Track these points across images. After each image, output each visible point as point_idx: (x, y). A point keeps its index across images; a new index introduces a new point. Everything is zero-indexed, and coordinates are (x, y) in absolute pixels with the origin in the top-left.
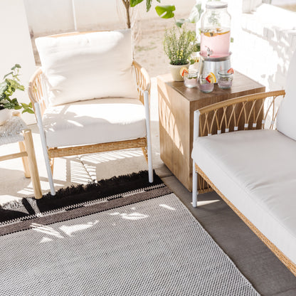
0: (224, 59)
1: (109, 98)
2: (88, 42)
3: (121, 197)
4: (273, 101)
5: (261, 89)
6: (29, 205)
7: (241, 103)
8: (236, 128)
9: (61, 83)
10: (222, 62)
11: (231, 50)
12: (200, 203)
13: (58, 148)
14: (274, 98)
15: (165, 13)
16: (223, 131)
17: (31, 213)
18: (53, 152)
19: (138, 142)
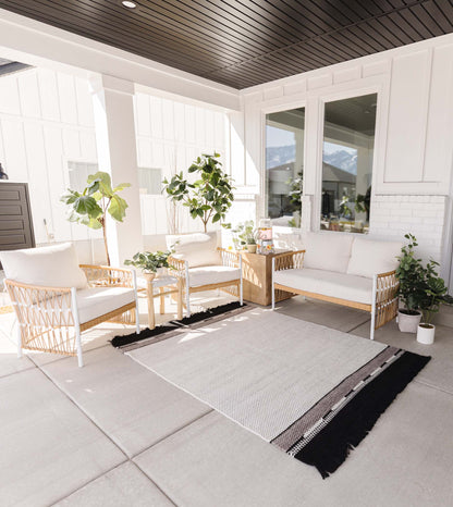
0: (271, 241)
4: (300, 256)
5: (291, 251)
6: (178, 324)
7: (288, 257)
8: (287, 268)
12: (276, 309)
13: (193, 287)
14: (300, 254)
15: (227, 226)
16: (279, 270)
17: (180, 326)
18: (192, 290)
19: (236, 282)
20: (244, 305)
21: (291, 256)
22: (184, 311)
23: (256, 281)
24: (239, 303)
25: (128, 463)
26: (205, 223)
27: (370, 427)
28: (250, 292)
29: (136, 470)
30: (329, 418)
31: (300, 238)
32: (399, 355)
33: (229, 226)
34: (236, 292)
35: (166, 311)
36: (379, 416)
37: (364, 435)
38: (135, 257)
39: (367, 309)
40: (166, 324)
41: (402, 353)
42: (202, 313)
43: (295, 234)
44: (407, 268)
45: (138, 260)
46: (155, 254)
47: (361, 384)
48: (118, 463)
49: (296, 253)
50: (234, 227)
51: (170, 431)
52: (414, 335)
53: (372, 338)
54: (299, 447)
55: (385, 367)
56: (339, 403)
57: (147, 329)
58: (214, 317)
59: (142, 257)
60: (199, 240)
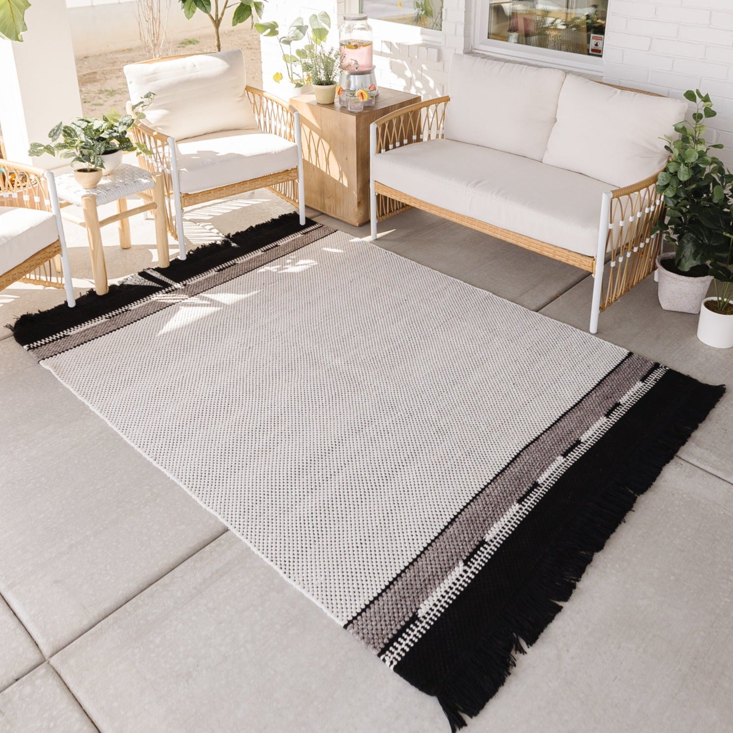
0: (368, 72)
1: (222, 131)
2: (195, 66)
3: (277, 246)
4: (436, 111)
5: (417, 99)
6: (159, 280)
7: (408, 113)
8: (405, 141)
9: (164, 117)
10: (368, 76)
11: (374, 63)
12: (379, 235)
13: (190, 193)
14: (437, 106)
15: (269, 30)
16: (387, 149)
17: (165, 285)
18: (188, 199)
19: (289, 174)
20: (310, 222)
21: (416, 114)
22: (171, 240)
23: (334, 171)
24: (295, 216)
25: (41, 670)
26: (217, 22)
27: (566, 592)
28: (322, 193)
29: (59, 690)
30: (478, 563)
31: (439, 58)
32: (651, 382)
33: (273, 29)
34: (290, 193)
35: (134, 241)
36: (588, 560)
37: (551, 612)
38: (53, 134)
39: (585, 266)
40: (132, 278)
41: (658, 374)
42: (214, 246)
43: (427, 46)
44: (684, 175)
45: (61, 139)
46: (97, 124)
47: (558, 465)
48: (20, 669)
49: (428, 104)
50: (284, 31)
51: (133, 586)
52: (693, 319)
53: (593, 328)
54: (404, 644)
55: (615, 417)
56: (503, 521)
57: (92, 293)
58: (240, 261)
59: (68, 132)
60: (202, 72)
